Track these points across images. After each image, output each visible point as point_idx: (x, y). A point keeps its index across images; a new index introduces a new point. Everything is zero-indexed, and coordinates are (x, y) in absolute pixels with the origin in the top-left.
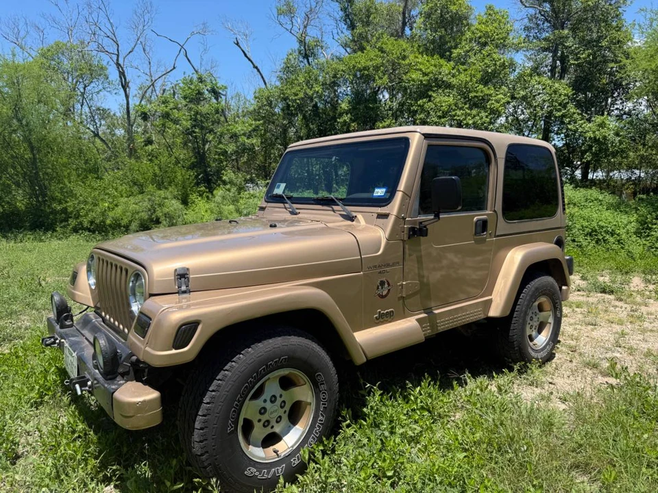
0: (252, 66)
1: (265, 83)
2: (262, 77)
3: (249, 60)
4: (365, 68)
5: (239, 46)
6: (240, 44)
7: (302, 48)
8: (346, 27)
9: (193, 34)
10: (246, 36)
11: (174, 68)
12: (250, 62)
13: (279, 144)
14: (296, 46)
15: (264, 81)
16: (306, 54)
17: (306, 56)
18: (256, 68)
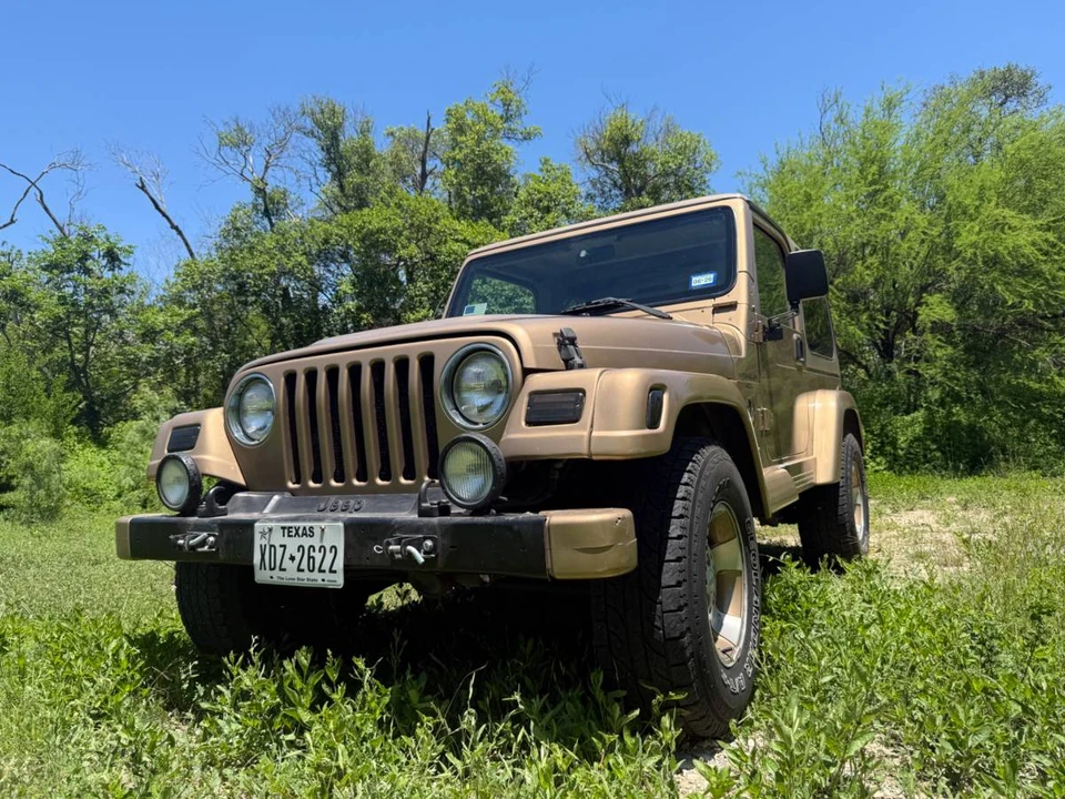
0: (169, 225)
1: (192, 254)
2: (187, 244)
3: (164, 215)
4: (380, 231)
5: (146, 192)
6: (147, 187)
7: (260, 201)
8: (329, 175)
9: (53, 166)
10: (158, 176)
11: (12, 221)
12: (164, 219)
13: (223, 351)
14: (249, 196)
15: (190, 251)
16: (266, 210)
17: (267, 213)
18: (176, 228)
